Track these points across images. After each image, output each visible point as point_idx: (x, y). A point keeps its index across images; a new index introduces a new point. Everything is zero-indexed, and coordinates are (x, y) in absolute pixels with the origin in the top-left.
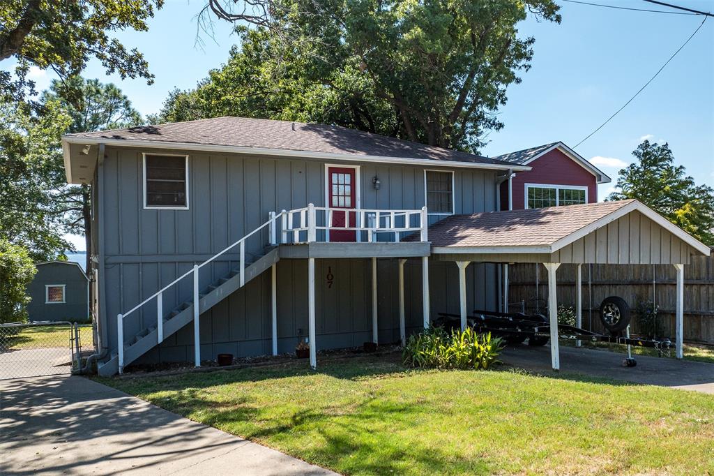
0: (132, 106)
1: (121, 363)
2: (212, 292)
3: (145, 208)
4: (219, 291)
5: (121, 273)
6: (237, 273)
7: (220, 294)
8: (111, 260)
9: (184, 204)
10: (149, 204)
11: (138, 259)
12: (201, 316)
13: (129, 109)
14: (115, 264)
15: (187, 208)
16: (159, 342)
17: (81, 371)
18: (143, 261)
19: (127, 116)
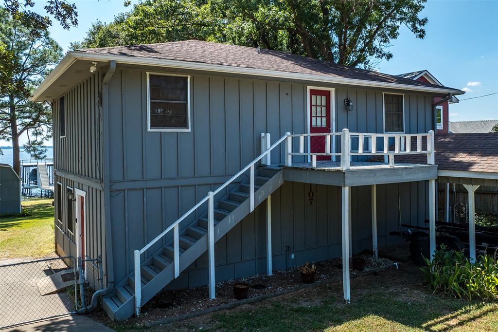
0: (50, 36)
1: (138, 304)
2: (225, 219)
3: (149, 130)
4: (232, 218)
5: (126, 200)
6: (247, 198)
7: (232, 220)
8: (116, 187)
9: (186, 126)
10: (152, 126)
11: (142, 185)
12: (216, 244)
13: (48, 38)
14: (120, 191)
15: (189, 130)
16: (176, 277)
17: (86, 310)
18: (147, 187)
19: (47, 44)
